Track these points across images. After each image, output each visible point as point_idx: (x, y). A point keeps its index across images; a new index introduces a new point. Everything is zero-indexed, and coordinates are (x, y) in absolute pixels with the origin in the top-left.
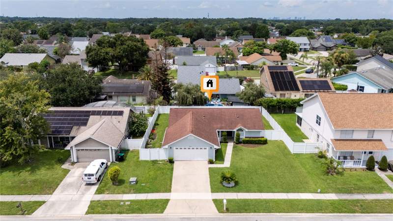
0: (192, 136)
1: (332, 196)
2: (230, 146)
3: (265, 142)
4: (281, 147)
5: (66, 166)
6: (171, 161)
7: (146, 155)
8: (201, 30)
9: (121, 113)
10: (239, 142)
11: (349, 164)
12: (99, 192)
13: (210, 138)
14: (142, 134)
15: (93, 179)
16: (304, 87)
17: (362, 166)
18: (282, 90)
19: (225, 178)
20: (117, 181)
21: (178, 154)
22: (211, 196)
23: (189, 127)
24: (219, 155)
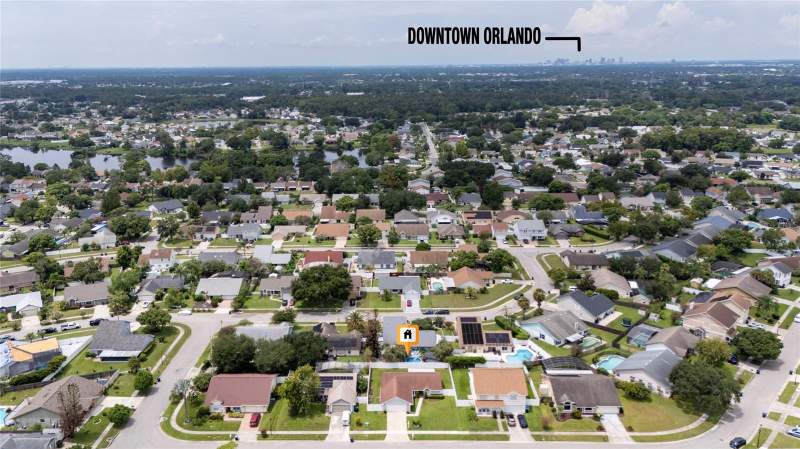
0: (397, 398)
1: (467, 433)
2: (421, 400)
3: (443, 398)
4: (452, 401)
5: (327, 414)
6: (385, 412)
7: (371, 408)
8: (405, 199)
9: (351, 378)
10: (426, 397)
11: (484, 415)
12: (351, 430)
13: (407, 398)
14: (365, 391)
15: (347, 423)
16: (489, 341)
17: (491, 416)
18: (470, 343)
19: (414, 423)
20: (359, 424)
21: (389, 408)
22: (408, 432)
23: (395, 391)
24: (413, 409)
